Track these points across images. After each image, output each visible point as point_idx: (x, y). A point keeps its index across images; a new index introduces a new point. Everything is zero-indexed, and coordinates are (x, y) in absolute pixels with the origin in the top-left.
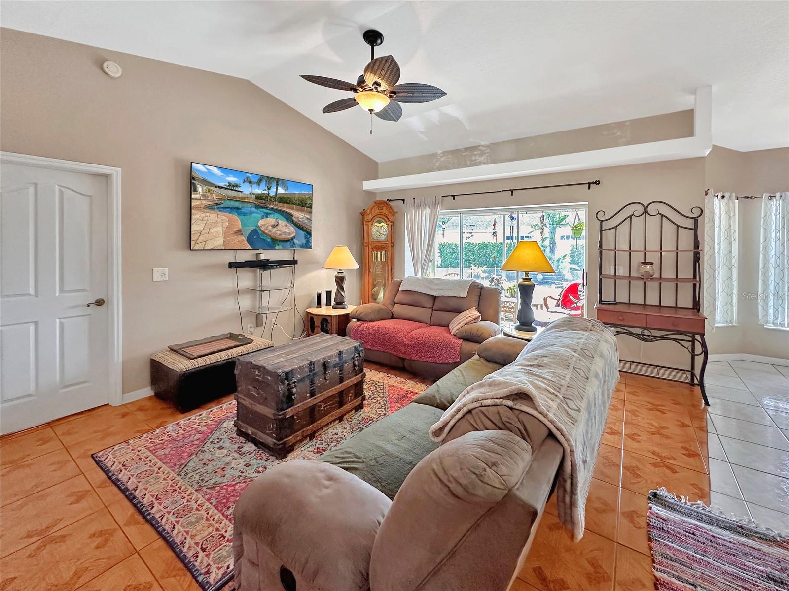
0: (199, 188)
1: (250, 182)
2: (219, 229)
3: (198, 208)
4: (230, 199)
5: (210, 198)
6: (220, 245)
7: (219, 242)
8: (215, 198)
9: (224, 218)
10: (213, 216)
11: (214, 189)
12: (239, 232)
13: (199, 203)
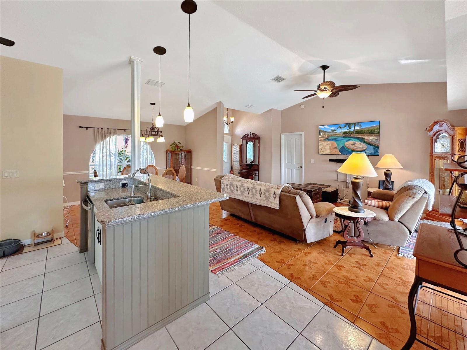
0: (321, 134)
1: (341, 128)
2: (328, 147)
3: (321, 140)
4: (332, 136)
5: (325, 136)
6: (328, 153)
7: (328, 152)
8: (326, 136)
9: (330, 143)
10: (326, 143)
11: (326, 133)
12: (336, 148)
13: (321, 139)
